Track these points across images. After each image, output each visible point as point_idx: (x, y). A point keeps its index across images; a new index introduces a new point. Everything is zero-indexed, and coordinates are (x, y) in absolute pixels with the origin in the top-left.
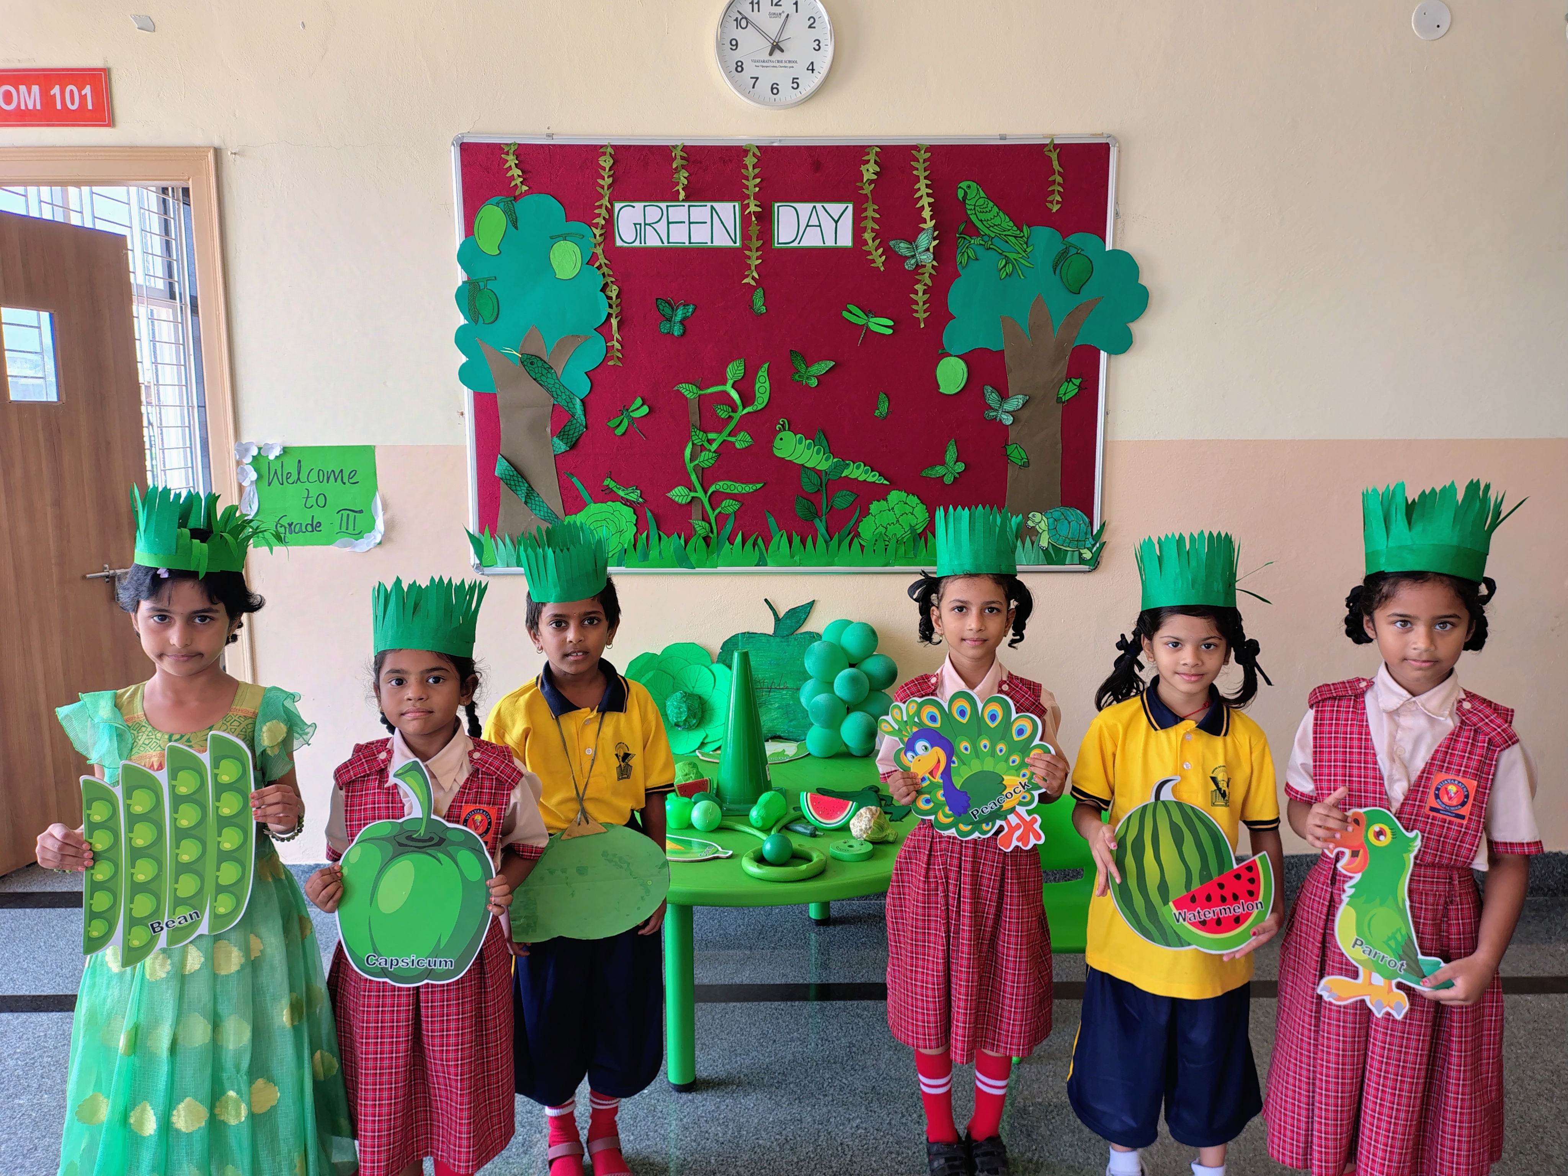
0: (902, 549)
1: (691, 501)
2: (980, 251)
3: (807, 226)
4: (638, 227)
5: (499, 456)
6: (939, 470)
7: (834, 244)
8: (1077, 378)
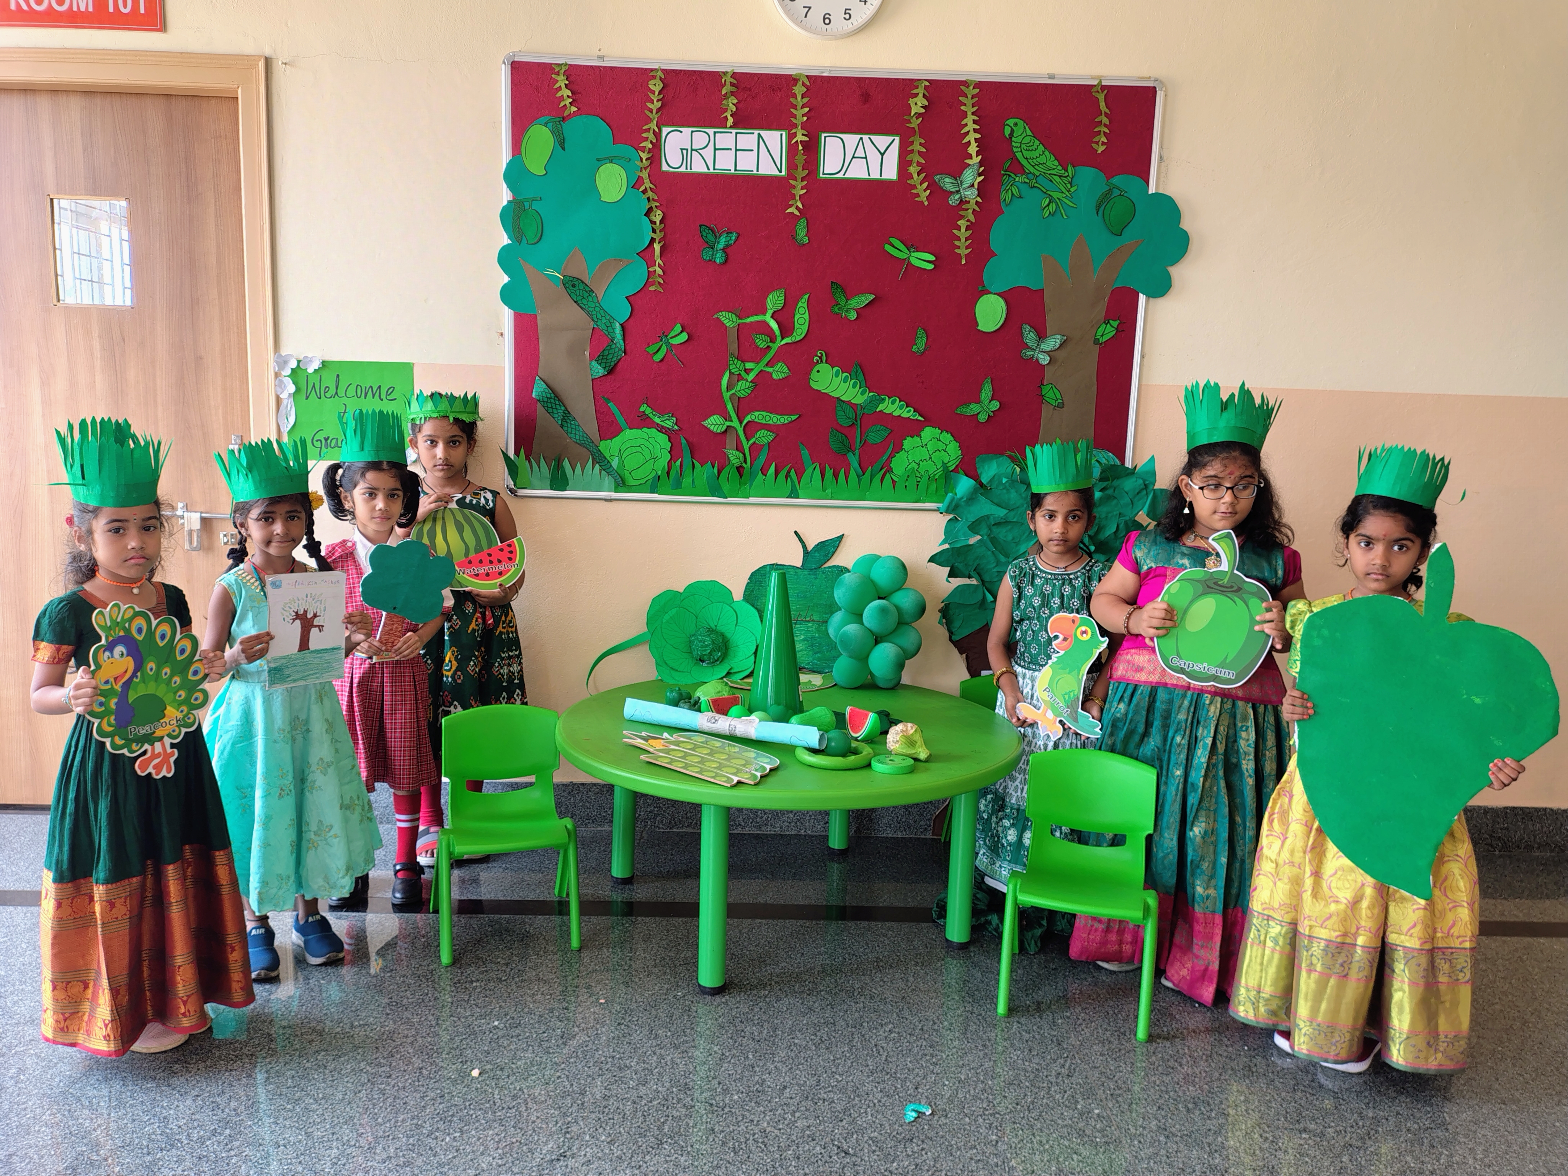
0: (933, 487)
1: (726, 430)
2: (1024, 188)
3: (853, 157)
4: (685, 152)
6: (974, 408)
7: (879, 177)
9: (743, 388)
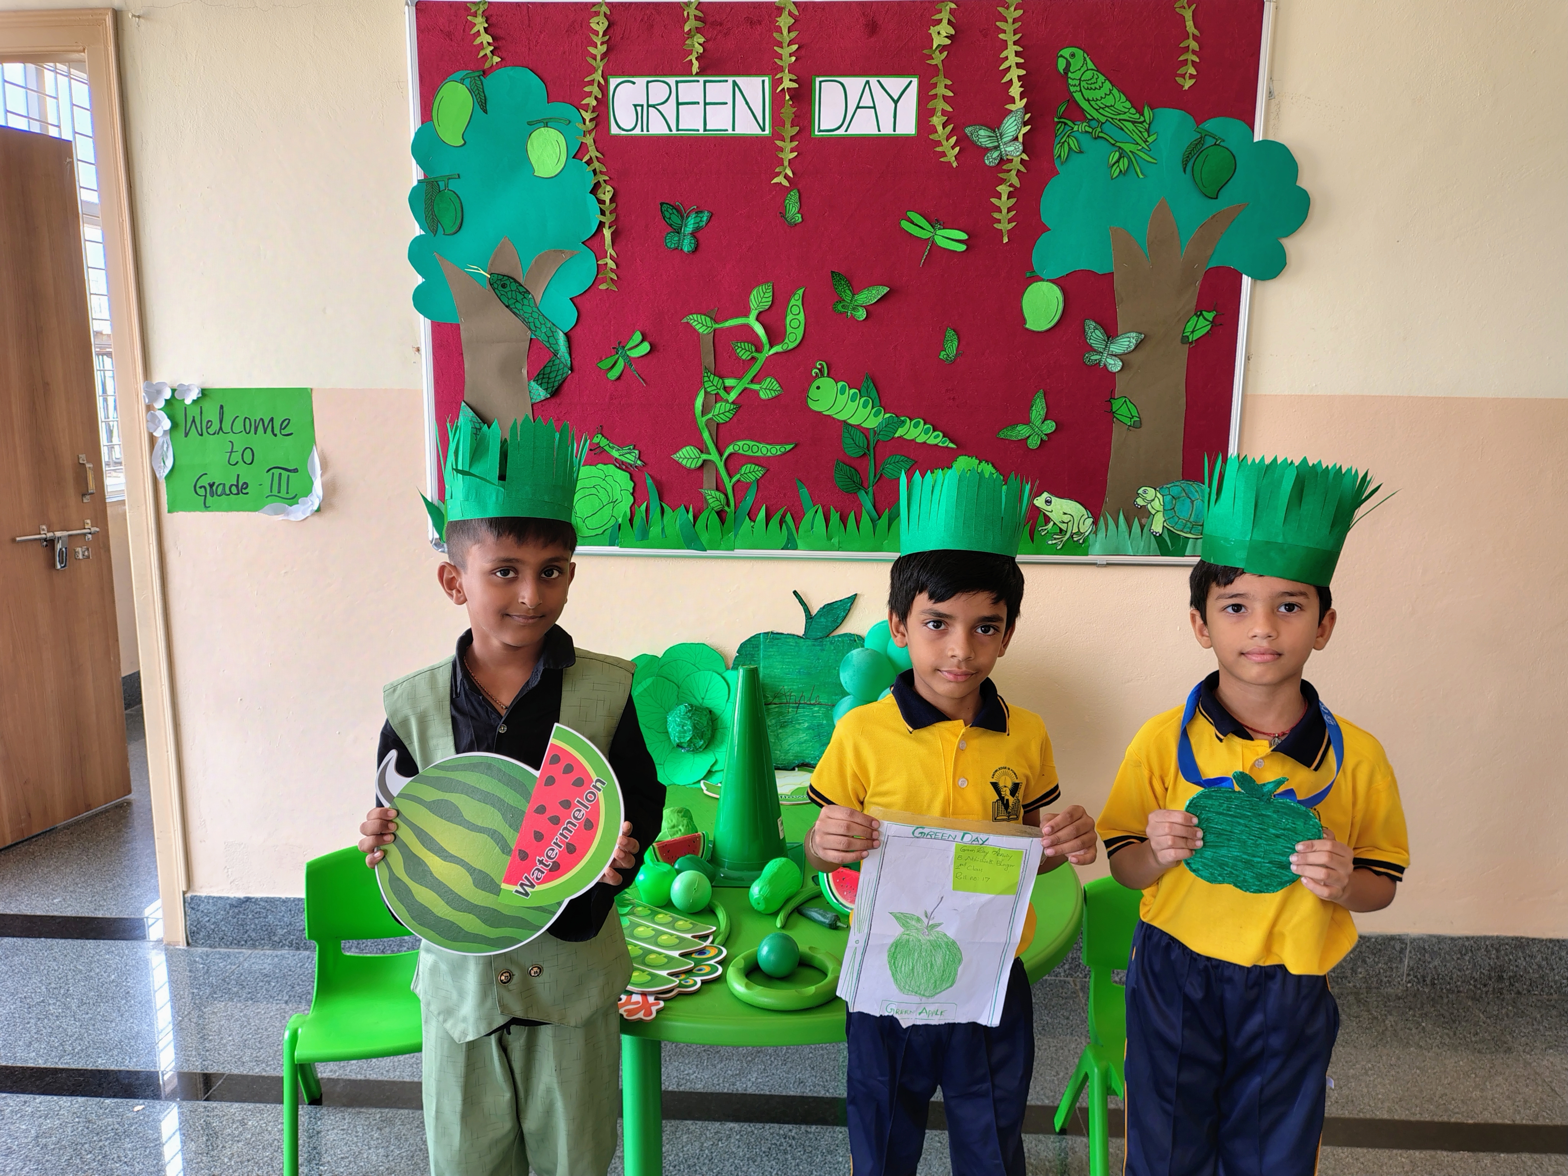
1: (702, 466)
2: (1085, 140)
3: (858, 107)
4: (639, 109)
5: (463, 404)
6: (1021, 431)
7: (891, 132)
8: (1209, 311)
9: (722, 411)
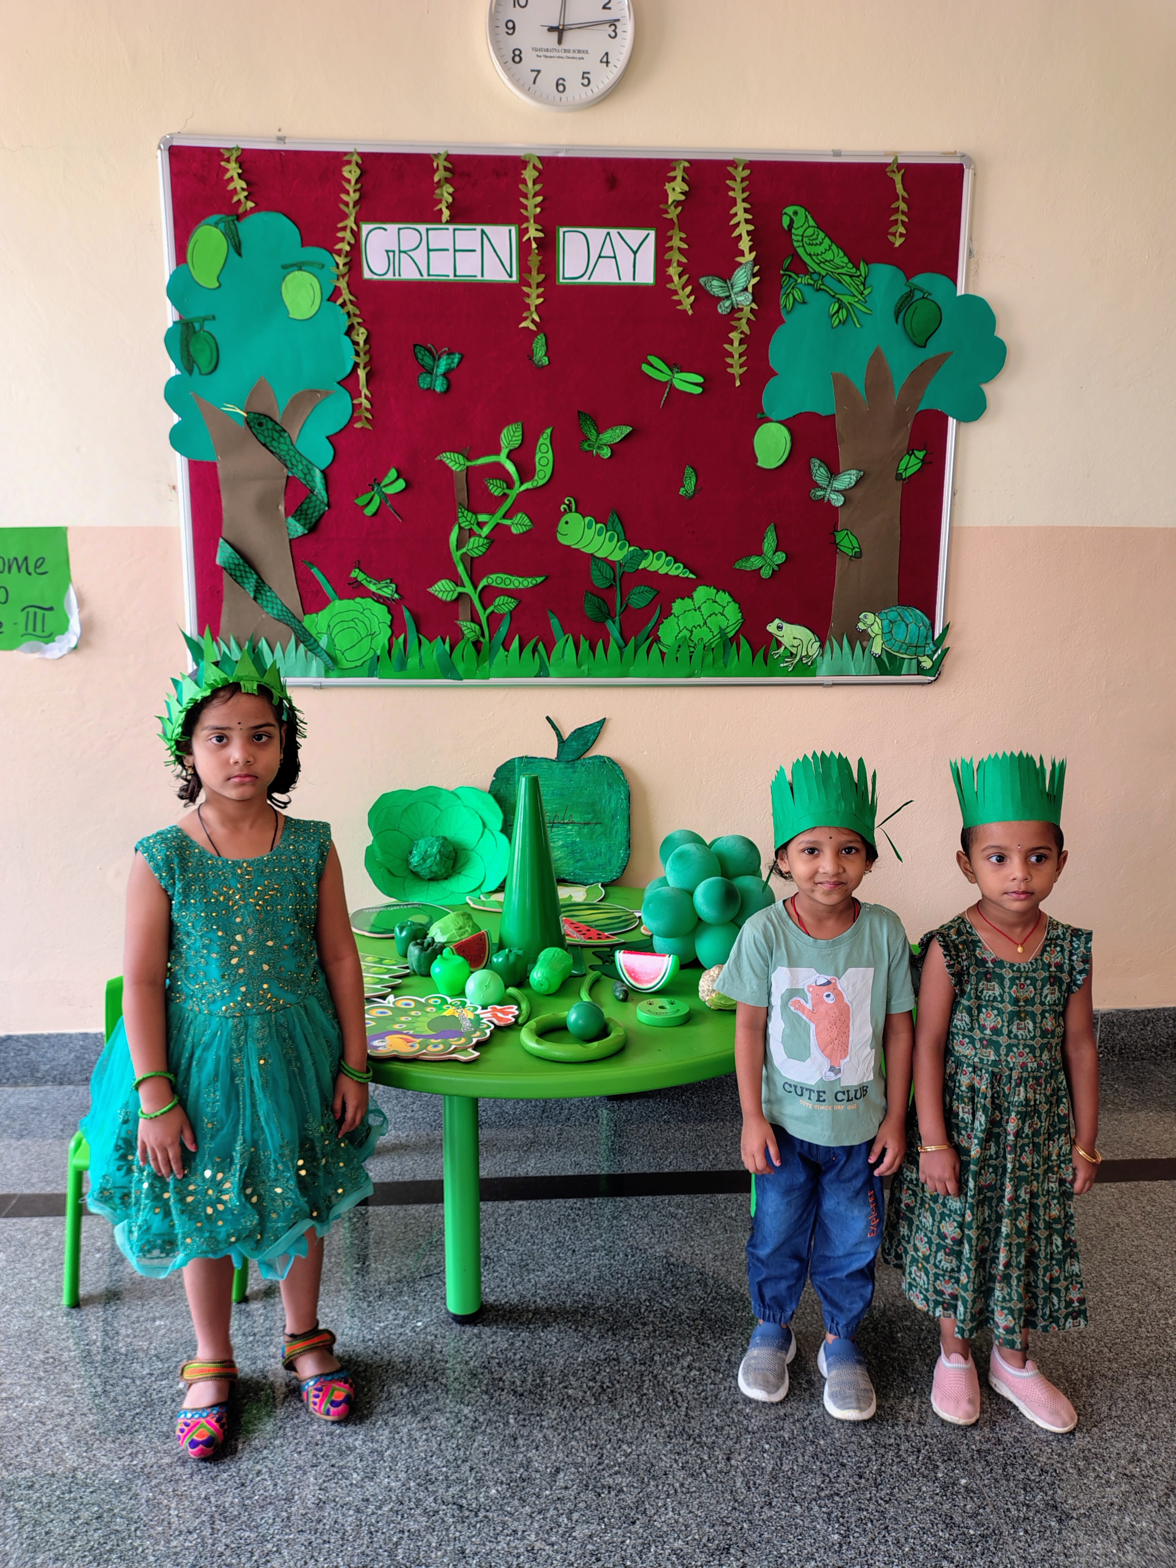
0: (710, 658)
1: (457, 598)
2: (808, 292)
3: (600, 257)
4: (391, 254)
6: (755, 562)
7: (631, 281)
8: (920, 450)
9: (476, 546)
